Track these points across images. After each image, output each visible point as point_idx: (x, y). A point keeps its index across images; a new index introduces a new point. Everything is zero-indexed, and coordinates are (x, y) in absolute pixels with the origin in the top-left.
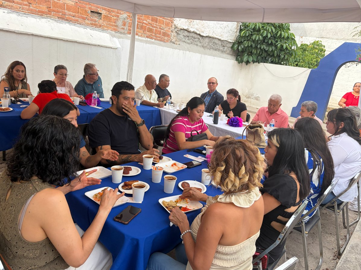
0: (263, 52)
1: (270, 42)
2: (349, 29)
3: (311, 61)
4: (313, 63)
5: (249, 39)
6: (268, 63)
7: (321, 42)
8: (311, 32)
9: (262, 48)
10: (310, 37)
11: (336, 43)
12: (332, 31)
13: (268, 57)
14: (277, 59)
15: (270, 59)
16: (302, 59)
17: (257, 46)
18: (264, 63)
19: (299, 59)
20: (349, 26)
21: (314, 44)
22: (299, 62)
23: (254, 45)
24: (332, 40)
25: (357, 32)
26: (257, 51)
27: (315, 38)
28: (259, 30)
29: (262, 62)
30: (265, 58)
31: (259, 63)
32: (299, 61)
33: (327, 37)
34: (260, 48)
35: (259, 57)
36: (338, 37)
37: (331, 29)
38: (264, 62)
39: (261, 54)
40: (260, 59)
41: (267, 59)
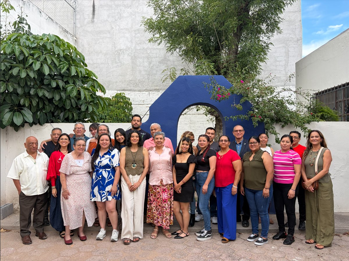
0: (46, 102)
1: (54, 85)
2: (149, 80)
3: (119, 116)
4: (122, 118)
5: (8, 80)
6: (59, 122)
7: (125, 94)
8: (109, 85)
9: (40, 94)
10: (110, 91)
11: (139, 95)
12: (133, 83)
13: (57, 112)
14: (75, 115)
15: (62, 115)
16: (109, 115)
17: (29, 93)
18: (52, 124)
19: (105, 116)
20: (149, 76)
21: (117, 96)
22: (106, 119)
23: (20, 91)
24: (134, 92)
25: (166, 77)
26: (31, 102)
27: (116, 91)
28: (25, 61)
29: (47, 122)
30: (51, 114)
31: (41, 124)
32: (104, 117)
33: (128, 89)
34: (37, 95)
35: (39, 113)
36: (140, 89)
37: (131, 81)
38: (52, 122)
39: (41, 106)
40: (41, 116)
41: (55, 114)
